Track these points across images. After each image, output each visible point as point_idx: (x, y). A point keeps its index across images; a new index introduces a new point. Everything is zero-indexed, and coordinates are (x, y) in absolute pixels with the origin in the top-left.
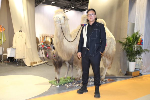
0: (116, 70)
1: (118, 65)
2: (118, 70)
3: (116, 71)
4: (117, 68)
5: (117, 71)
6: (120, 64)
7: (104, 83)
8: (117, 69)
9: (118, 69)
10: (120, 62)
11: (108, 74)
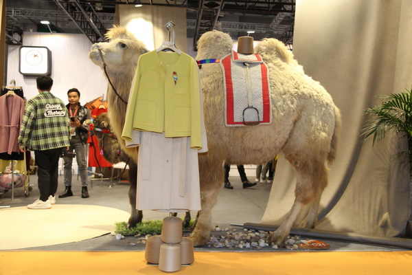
0: (369, 215)
1: (379, 198)
2: (374, 214)
3: (366, 218)
4: (372, 207)
5: (372, 218)
6: (388, 196)
7: (274, 249)
8: (372, 213)
9: (375, 210)
10: (388, 187)
11: (332, 226)
